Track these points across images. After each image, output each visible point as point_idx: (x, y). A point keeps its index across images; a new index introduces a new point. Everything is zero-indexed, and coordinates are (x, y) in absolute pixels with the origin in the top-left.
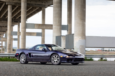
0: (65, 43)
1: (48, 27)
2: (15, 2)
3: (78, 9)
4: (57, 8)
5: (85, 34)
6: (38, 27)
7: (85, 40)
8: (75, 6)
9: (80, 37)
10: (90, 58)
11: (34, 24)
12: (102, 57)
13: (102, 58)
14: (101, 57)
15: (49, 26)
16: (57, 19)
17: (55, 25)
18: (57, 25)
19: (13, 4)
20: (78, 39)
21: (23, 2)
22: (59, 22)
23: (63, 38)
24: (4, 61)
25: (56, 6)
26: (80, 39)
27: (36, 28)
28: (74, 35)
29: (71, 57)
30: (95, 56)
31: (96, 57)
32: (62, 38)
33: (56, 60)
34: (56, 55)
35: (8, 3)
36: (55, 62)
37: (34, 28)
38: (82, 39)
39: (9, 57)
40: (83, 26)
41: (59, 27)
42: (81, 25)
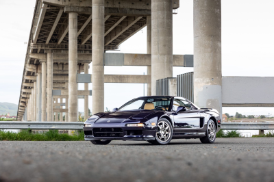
2: (85, 6)
3: (201, 11)
5: (220, 71)
6: (133, 62)
7: (220, 87)
8: (194, 3)
9: (208, 80)
10: (230, 131)
11: (123, 54)
12: (263, 127)
13: (262, 131)
14: (259, 127)
16: (161, 38)
17: (156, 54)
18: (160, 52)
19: (80, 10)
20: (203, 84)
21: (96, 3)
22: (164, 46)
23: (172, 84)
24: (17, 139)
25: (157, 6)
26: (208, 83)
27: (128, 63)
28: (194, 75)
30: (244, 125)
31: (247, 127)
32: (170, 83)
35: (69, 9)
37: (123, 64)
38: (212, 83)
39: (30, 130)
40: (215, 52)
41: (166, 58)
42: (209, 50)
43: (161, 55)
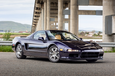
27: (92, 4)
29: (76, 51)
34: (55, 48)
36: (53, 57)
37: (88, 5)
41: (111, 3)
43: (108, 1)
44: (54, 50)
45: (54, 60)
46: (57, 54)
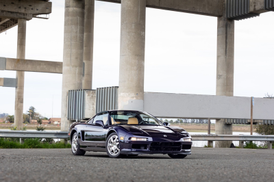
0: (95, 107)
1: (38, 67)
3: (129, 32)
4: (73, 27)
5: (143, 87)
7: (142, 101)
8: (122, 24)
9: (133, 95)
11: (5, 59)
15: (40, 65)
16: (74, 51)
17: (68, 65)
18: (73, 64)
20: (129, 98)
22: (77, 58)
23: (89, 95)
25: (71, 20)
26: (133, 97)
27: (10, 68)
28: (119, 90)
32: (86, 94)
33: (116, 147)
34: (114, 136)
36: (112, 151)
37: (5, 68)
38: (137, 98)
40: (140, 70)
41: (77, 70)
42: (135, 68)
43: (73, 67)
44: (114, 139)
45: (114, 154)
46: (118, 146)
